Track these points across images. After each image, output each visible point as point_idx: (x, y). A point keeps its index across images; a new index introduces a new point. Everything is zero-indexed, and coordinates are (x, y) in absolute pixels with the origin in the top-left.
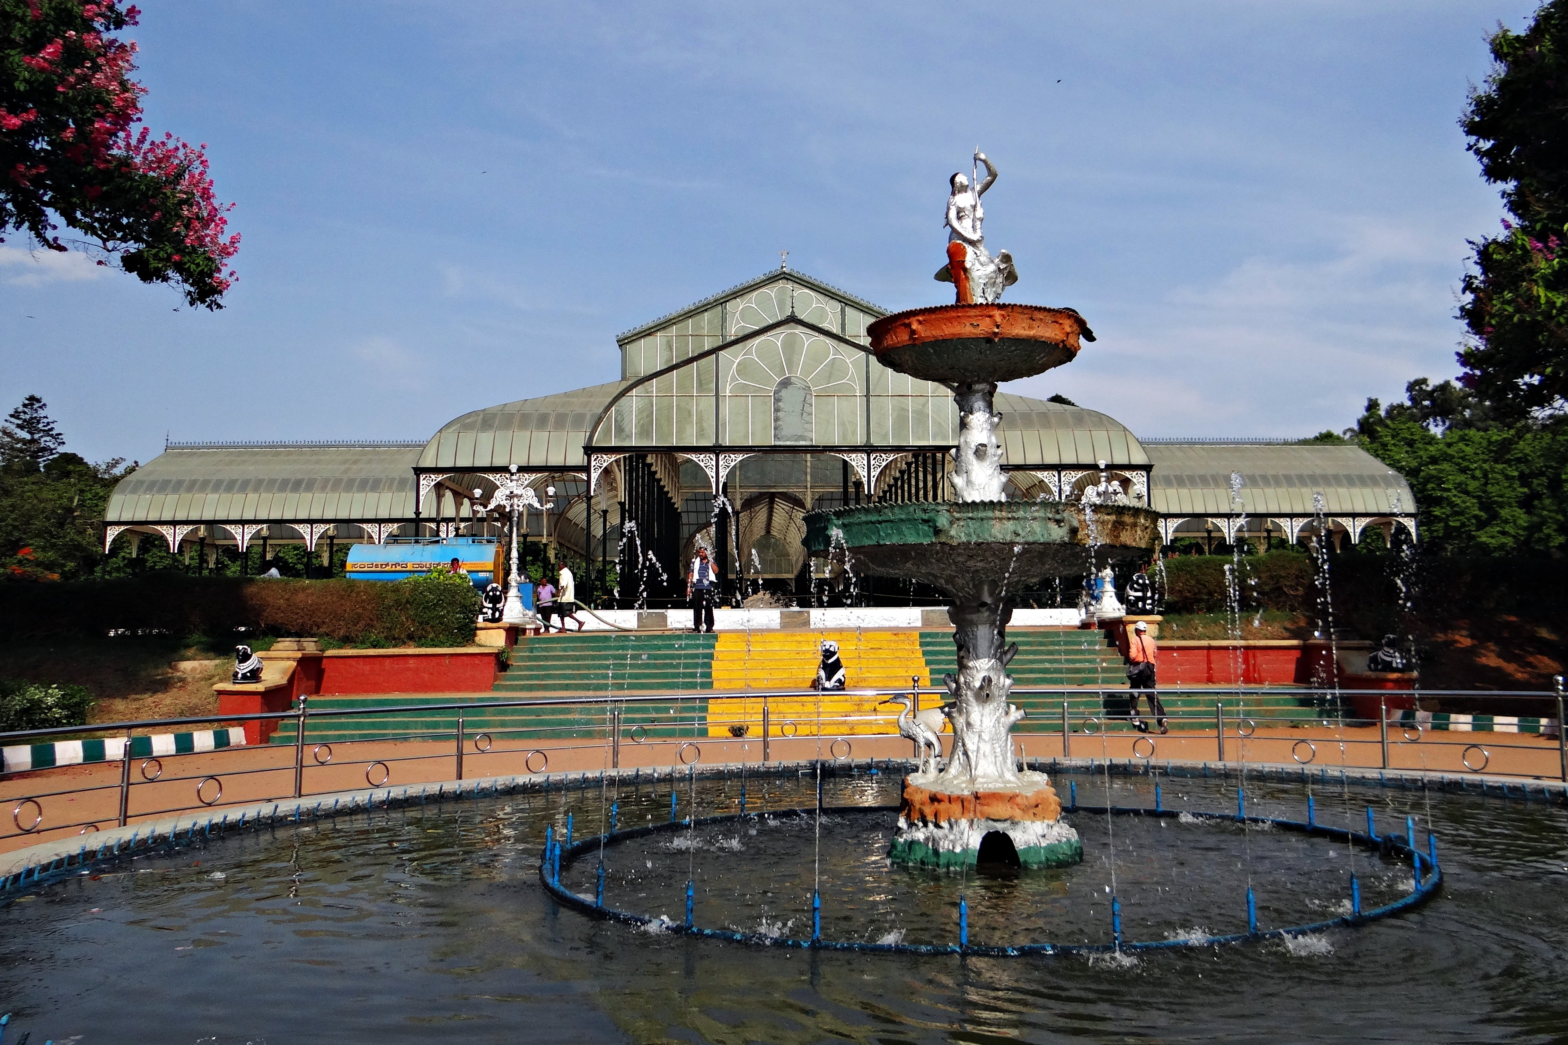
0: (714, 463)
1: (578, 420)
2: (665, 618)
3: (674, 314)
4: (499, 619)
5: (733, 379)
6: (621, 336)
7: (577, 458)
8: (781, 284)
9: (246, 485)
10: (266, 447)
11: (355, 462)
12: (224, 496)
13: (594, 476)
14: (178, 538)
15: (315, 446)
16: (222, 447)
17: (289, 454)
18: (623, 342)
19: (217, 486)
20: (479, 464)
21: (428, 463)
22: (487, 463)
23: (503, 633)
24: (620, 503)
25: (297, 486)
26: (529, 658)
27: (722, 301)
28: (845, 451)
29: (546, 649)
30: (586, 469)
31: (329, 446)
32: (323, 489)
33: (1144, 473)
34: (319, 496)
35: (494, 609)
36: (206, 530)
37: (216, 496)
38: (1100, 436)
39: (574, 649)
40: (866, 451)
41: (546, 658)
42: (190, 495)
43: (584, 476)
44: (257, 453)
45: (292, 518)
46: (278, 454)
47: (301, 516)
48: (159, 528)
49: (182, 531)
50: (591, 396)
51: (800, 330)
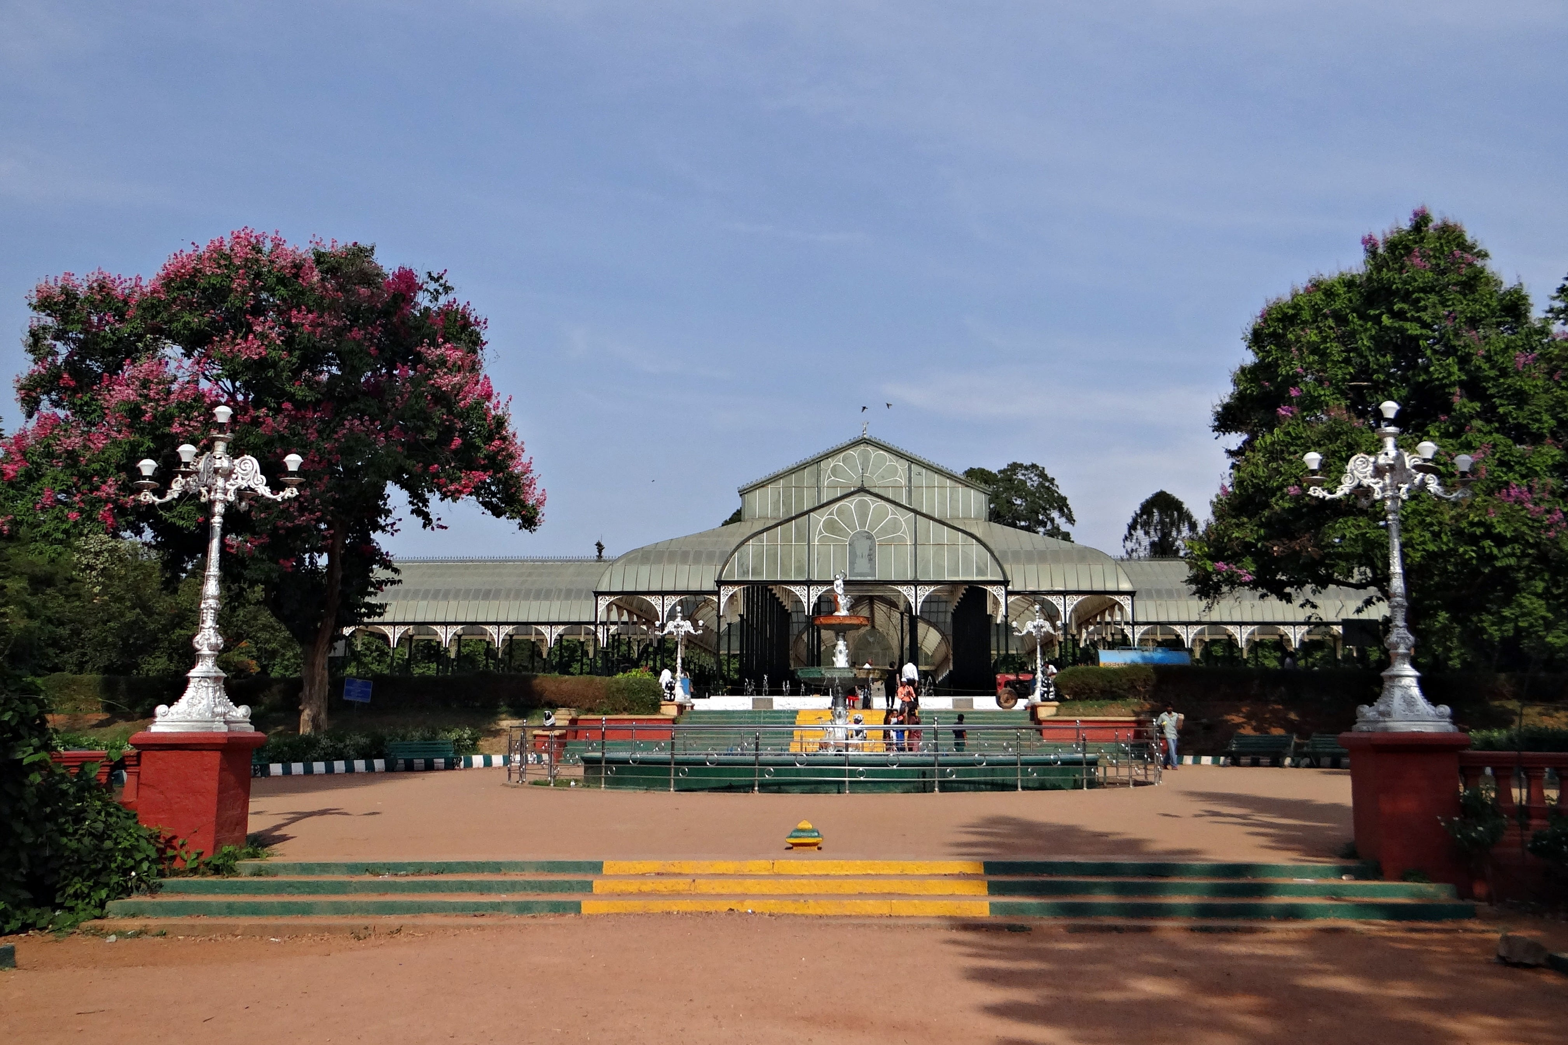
0: (806, 592)
1: (710, 557)
2: (771, 701)
3: (781, 471)
4: (673, 700)
5: (820, 532)
6: (741, 488)
7: (709, 585)
8: (862, 447)
9: (444, 595)
10: (458, 561)
11: (530, 574)
12: (432, 602)
13: (724, 599)
14: (397, 636)
15: (496, 561)
16: (424, 561)
17: (476, 567)
18: (743, 493)
19: (426, 595)
20: (639, 589)
21: (603, 588)
22: (645, 589)
23: (676, 708)
24: (740, 615)
25: (487, 595)
26: (689, 723)
27: (817, 461)
28: (899, 584)
29: (699, 718)
30: (717, 593)
31: (506, 561)
32: (507, 597)
33: (1129, 597)
34: (504, 604)
35: (671, 694)
36: (414, 629)
37: (425, 603)
38: (1097, 568)
39: (716, 718)
40: (913, 584)
41: (699, 723)
42: (405, 602)
43: (715, 599)
44: (451, 567)
45: (484, 620)
46: (467, 567)
47: (490, 620)
48: (382, 627)
49: (400, 630)
50: (719, 536)
51: (868, 498)
